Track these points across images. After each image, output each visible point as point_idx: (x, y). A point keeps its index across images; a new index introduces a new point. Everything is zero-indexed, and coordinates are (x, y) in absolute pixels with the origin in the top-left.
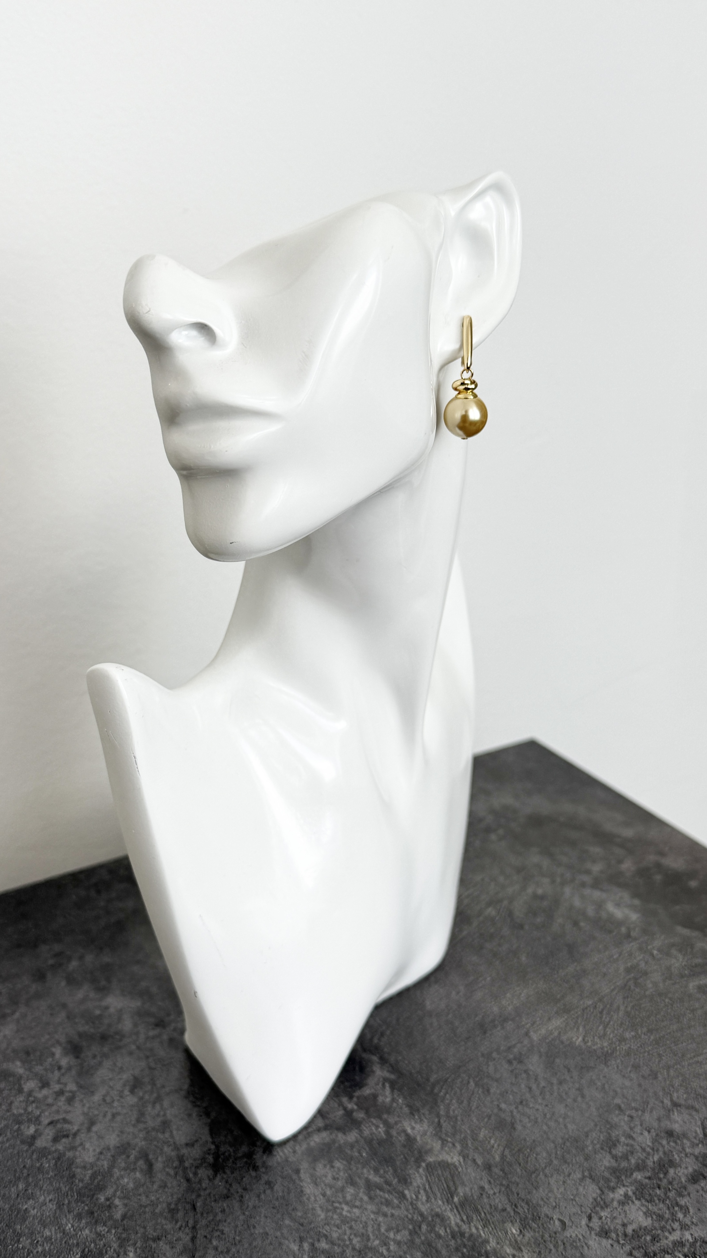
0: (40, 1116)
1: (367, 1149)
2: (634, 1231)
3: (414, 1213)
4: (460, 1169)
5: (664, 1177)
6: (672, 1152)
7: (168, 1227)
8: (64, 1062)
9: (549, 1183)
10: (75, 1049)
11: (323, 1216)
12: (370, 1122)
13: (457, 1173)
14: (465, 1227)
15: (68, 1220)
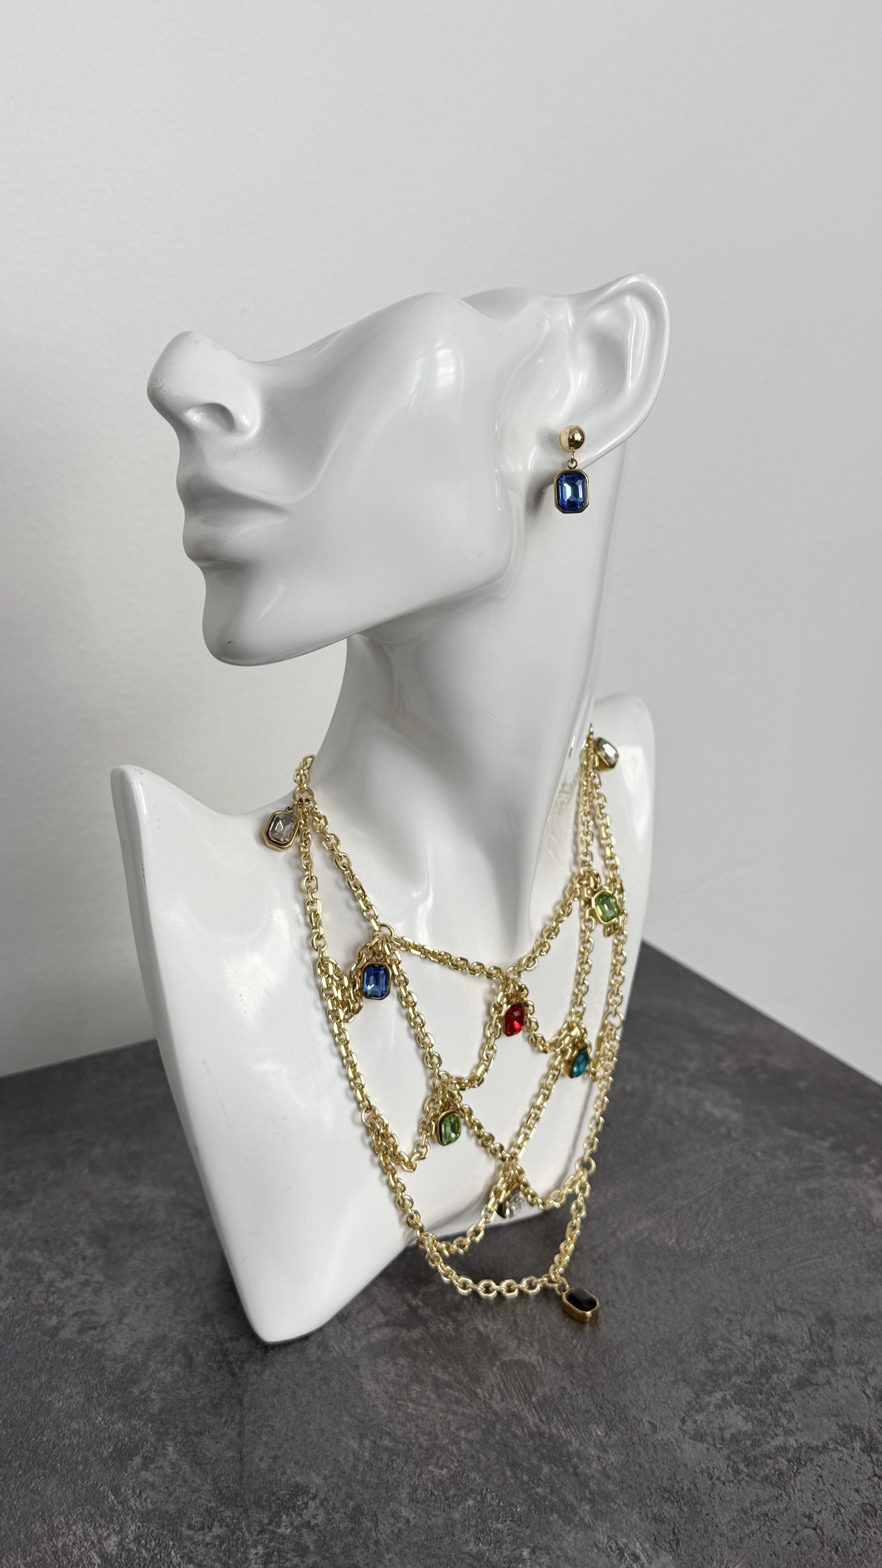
0: (62, 1307)
1: (435, 1347)
2: (732, 1435)
3: (488, 1413)
4: (539, 1369)
5: (766, 1383)
6: (775, 1358)
7: (212, 1421)
8: (89, 1252)
9: (638, 1385)
10: (101, 1238)
11: (385, 1413)
12: (437, 1319)
13: (535, 1373)
14: (544, 1427)
15: (99, 1414)
